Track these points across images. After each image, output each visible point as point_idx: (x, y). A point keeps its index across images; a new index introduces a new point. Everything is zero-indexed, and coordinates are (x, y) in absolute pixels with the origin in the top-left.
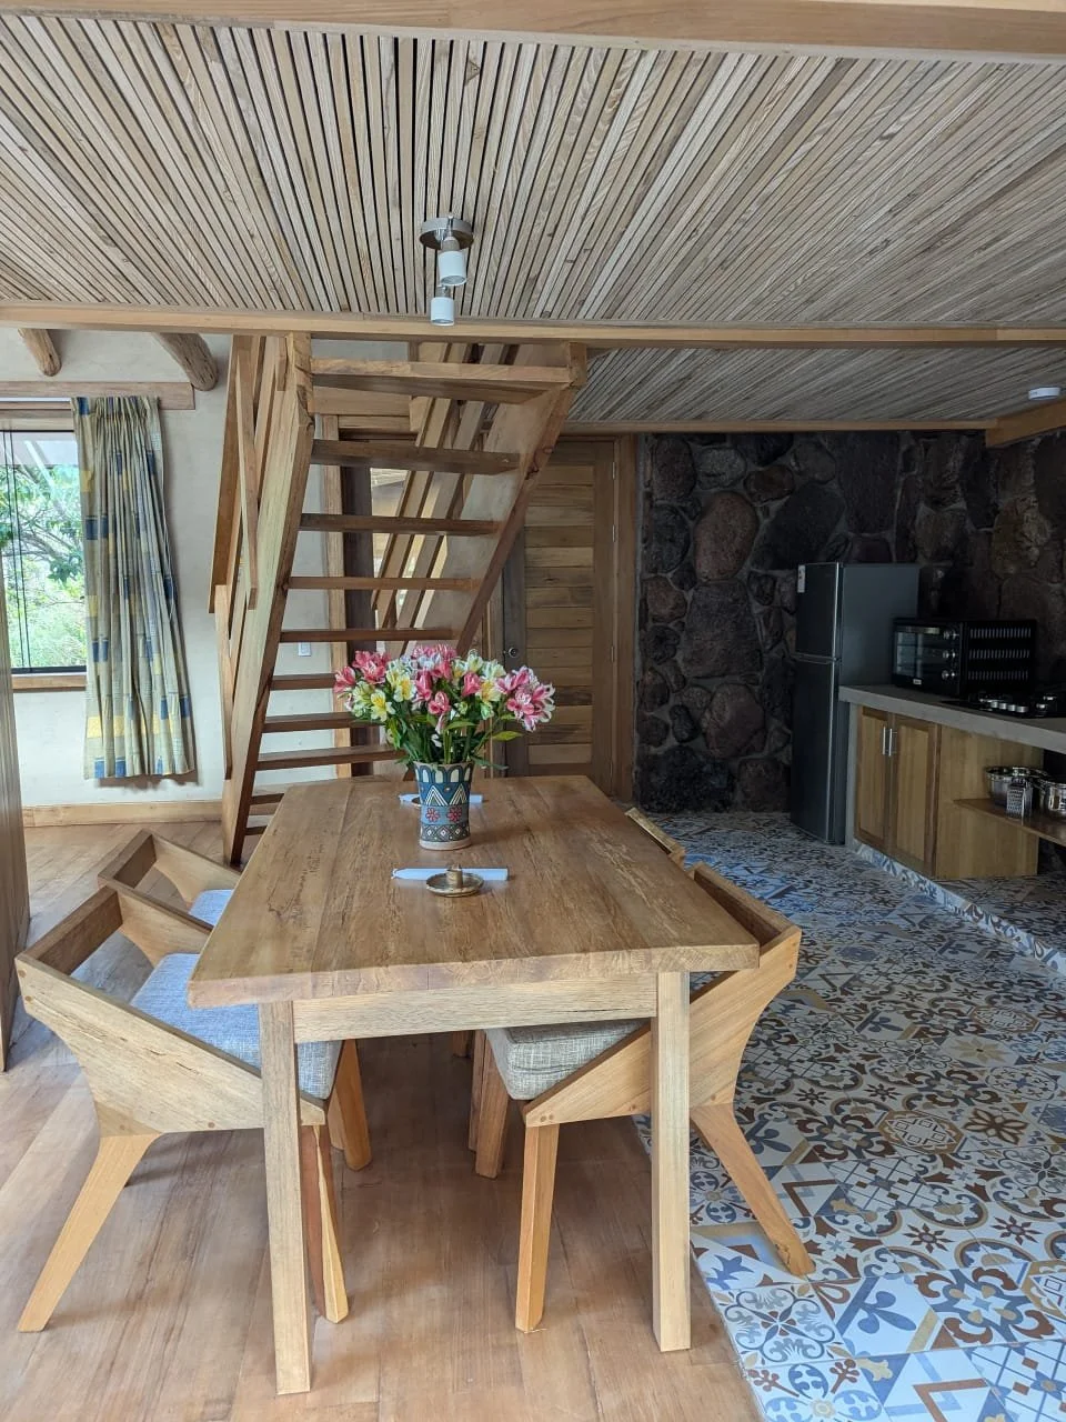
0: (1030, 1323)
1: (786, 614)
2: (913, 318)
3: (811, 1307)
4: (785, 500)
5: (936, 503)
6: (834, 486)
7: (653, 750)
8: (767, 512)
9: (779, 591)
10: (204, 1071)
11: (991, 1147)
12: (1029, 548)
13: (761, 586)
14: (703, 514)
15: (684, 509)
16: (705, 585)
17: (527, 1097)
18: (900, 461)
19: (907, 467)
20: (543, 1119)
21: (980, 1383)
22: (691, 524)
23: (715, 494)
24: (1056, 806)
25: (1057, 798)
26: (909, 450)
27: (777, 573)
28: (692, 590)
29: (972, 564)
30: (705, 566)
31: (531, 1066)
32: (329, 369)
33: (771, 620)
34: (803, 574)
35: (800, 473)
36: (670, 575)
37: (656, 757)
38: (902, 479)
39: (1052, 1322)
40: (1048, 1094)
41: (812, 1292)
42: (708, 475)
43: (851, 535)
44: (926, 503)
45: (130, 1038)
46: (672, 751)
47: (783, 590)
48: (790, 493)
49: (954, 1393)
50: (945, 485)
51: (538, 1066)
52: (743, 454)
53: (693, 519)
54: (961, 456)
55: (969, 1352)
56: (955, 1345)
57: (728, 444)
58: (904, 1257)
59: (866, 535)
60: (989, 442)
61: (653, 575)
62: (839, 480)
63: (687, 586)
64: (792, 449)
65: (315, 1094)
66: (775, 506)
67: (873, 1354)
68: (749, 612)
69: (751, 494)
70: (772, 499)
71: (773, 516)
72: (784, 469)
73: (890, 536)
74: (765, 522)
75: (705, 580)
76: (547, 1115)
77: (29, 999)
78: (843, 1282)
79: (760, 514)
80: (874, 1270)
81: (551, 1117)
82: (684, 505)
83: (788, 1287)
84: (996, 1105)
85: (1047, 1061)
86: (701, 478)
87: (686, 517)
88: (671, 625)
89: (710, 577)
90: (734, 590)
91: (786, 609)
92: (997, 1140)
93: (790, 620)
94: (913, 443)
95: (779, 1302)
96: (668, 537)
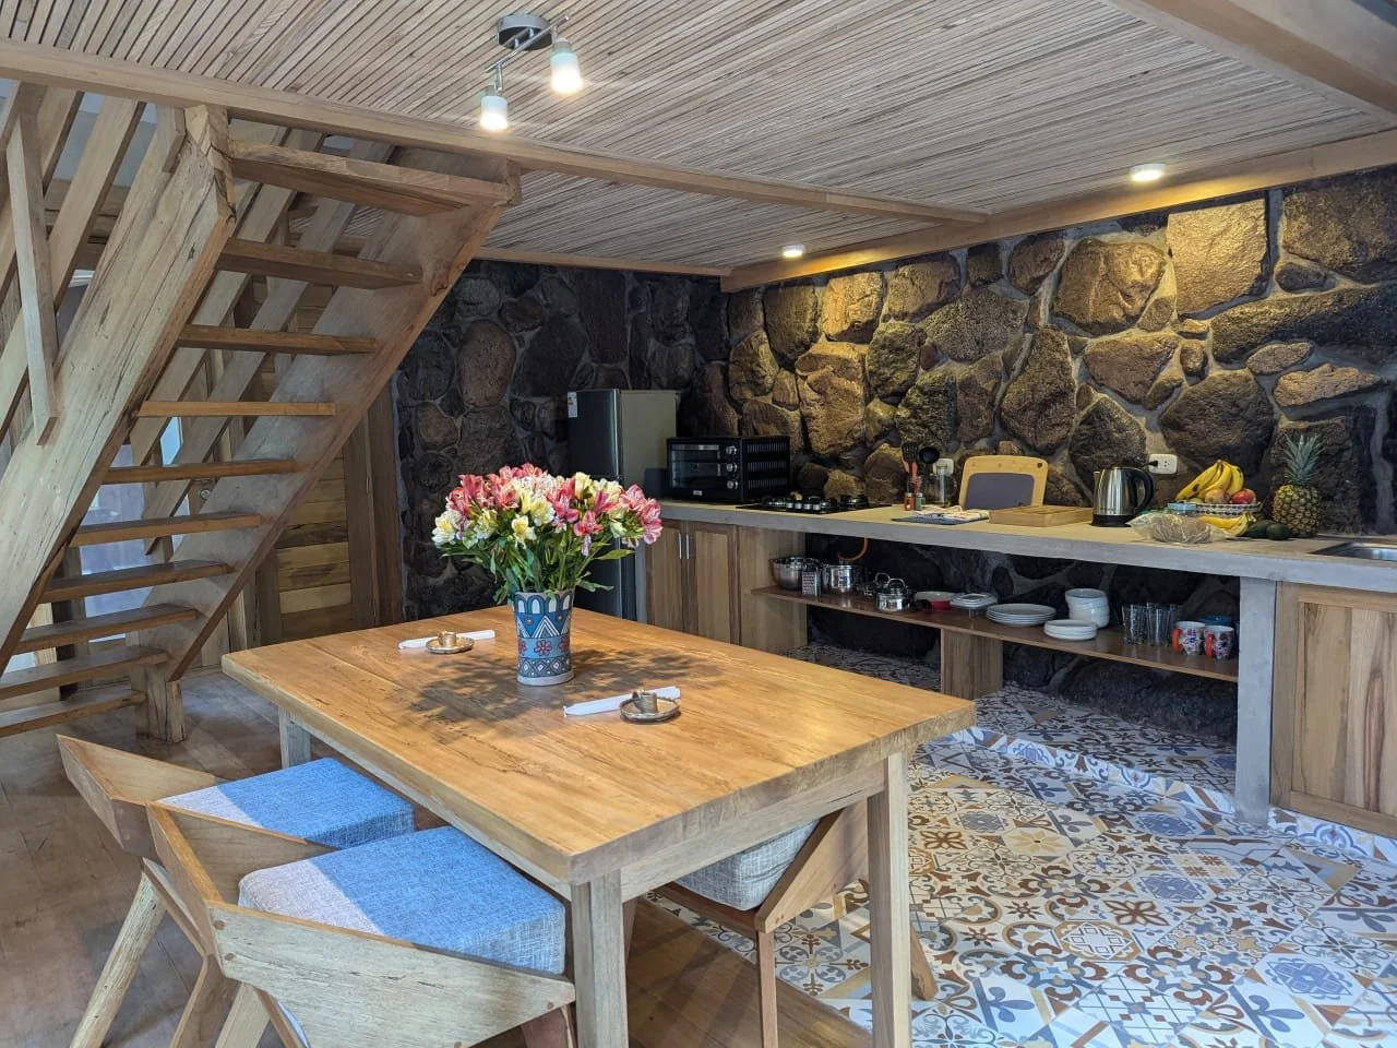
0: (1090, 972)
1: (546, 439)
2: (782, 179)
3: (961, 1020)
4: (537, 330)
5: (668, 339)
6: (576, 320)
7: (431, 581)
8: (521, 340)
9: (539, 418)
10: (450, 982)
11: (954, 856)
12: (764, 377)
13: (524, 413)
14: (463, 342)
15: (448, 336)
16: (473, 411)
17: (755, 905)
18: (627, 302)
19: (635, 304)
20: (777, 920)
21: (1101, 1026)
22: (454, 351)
23: (474, 322)
24: (836, 585)
25: (836, 577)
26: (635, 291)
27: (535, 400)
28: (462, 416)
29: (710, 391)
30: (473, 392)
31: (759, 873)
32: (250, 154)
33: (536, 444)
34: (575, 401)
35: (547, 306)
36: (438, 402)
37: (434, 588)
38: (630, 316)
39: (1101, 965)
40: (951, 808)
41: (949, 1009)
42: (467, 304)
43: (594, 365)
44: (657, 339)
45: (362, 969)
46: (449, 581)
47: (542, 416)
48: (541, 324)
49: (1096, 1038)
50: (675, 322)
51: (765, 871)
52: (498, 285)
53: (455, 346)
54: (687, 298)
55: (1077, 1006)
56: (1066, 1007)
57: (482, 274)
58: (980, 957)
59: (606, 365)
60: (724, 288)
61: (420, 402)
62: (580, 314)
63: (456, 413)
64: (539, 282)
65: (555, 971)
66: (528, 335)
67: (1029, 1036)
68: (513, 438)
69: (507, 324)
70: (527, 330)
71: (527, 345)
72: (533, 301)
73: (624, 366)
74: (520, 351)
75: (472, 407)
76: (779, 917)
77: (230, 957)
78: (961, 993)
79: (516, 344)
80: (970, 974)
81: (782, 917)
82: (448, 332)
83: (930, 1012)
84: (929, 825)
85: (930, 783)
86: (460, 305)
87: (449, 344)
88: (442, 452)
89: (478, 404)
90: (500, 417)
91: (546, 434)
92: (951, 850)
93: (550, 444)
94: (637, 284)
95: (935, 1026)
96: (434, 363)
